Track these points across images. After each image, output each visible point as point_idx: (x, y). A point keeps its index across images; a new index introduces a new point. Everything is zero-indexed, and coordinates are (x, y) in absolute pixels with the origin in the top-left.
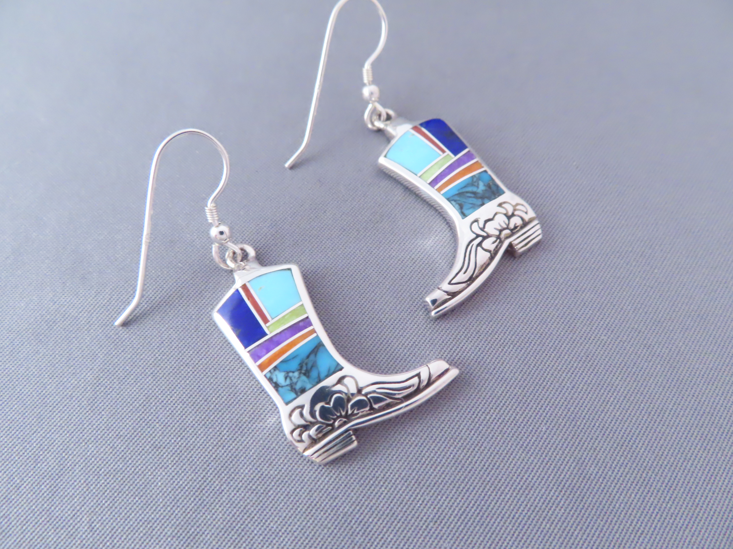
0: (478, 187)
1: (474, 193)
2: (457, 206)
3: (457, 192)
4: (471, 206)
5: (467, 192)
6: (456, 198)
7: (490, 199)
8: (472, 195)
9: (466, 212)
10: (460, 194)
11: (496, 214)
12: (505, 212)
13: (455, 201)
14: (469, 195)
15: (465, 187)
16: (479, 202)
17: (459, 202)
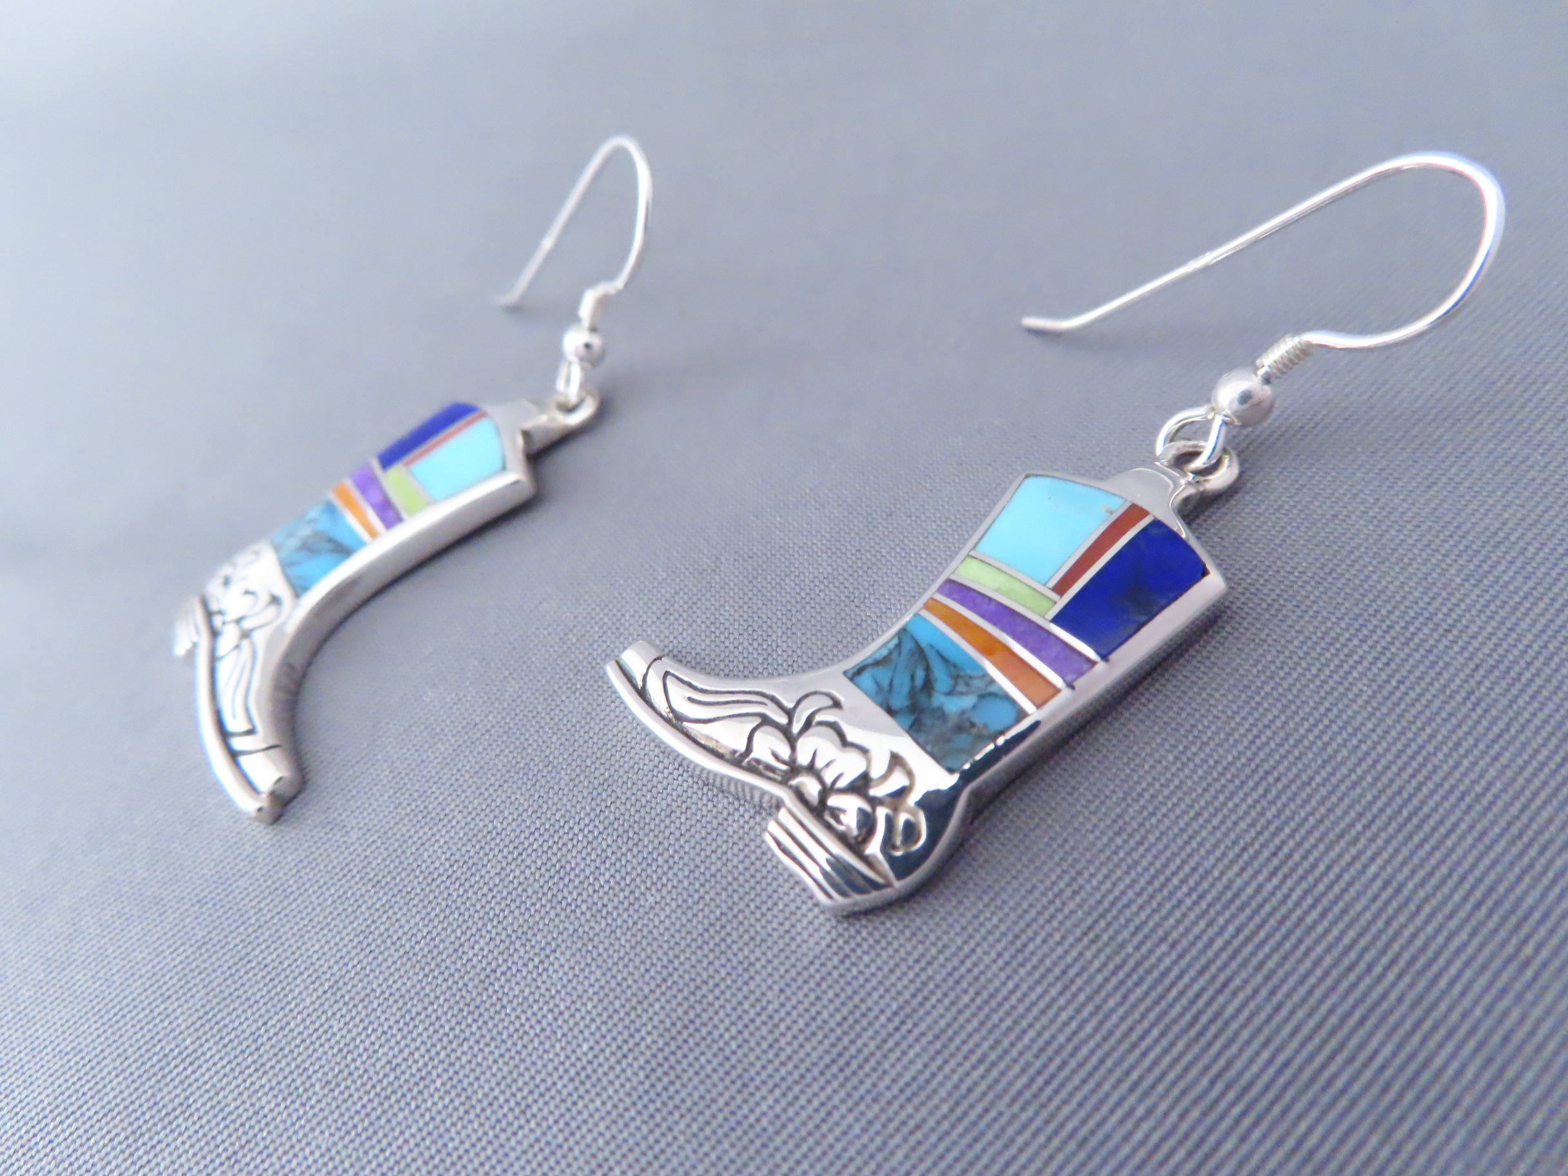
0: (950, 693)
1: (928, 685)
2: (885, 652)
3: (923, 644)
4: (885, 684)
5: (928, 669)
6: (908, 646)
7: (915, 729)
8: (919, 682)
9: (866, 678)
10: (920, 653)
11: (864, 751)
12: (875, 774)
13: (899, 646)
14: (920, 674)
15: (945, 660)
16: (900, 700)
17: (895, 656)
